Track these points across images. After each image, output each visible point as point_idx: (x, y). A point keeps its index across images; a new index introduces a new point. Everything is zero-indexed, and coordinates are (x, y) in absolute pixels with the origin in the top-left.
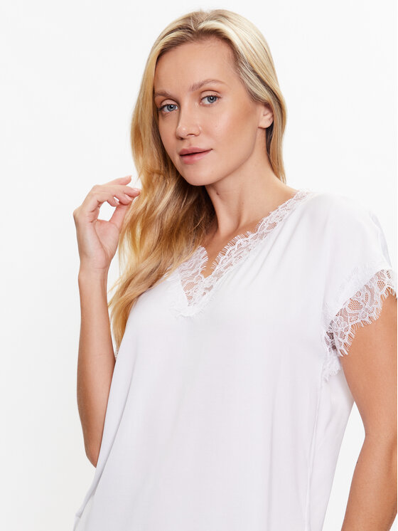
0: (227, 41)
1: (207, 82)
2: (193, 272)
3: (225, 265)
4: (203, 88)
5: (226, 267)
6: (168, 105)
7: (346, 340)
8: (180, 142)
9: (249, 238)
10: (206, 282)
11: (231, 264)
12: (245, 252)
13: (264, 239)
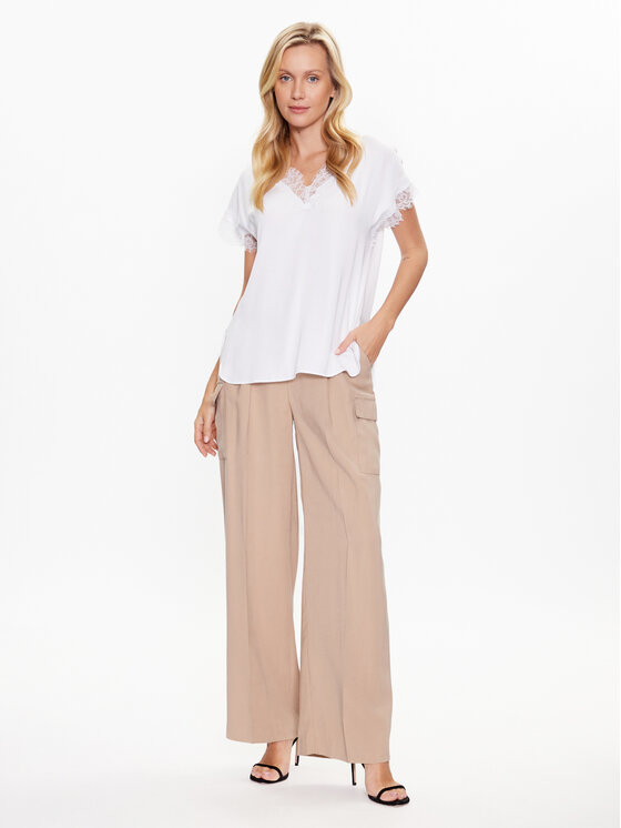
0: (326, 48)
1: (314, 70)
3: (319, 180)
4: (311, 73)
5: (321, 181)
6: (285, 77)
8: (293, 100)
10: (309, 189)
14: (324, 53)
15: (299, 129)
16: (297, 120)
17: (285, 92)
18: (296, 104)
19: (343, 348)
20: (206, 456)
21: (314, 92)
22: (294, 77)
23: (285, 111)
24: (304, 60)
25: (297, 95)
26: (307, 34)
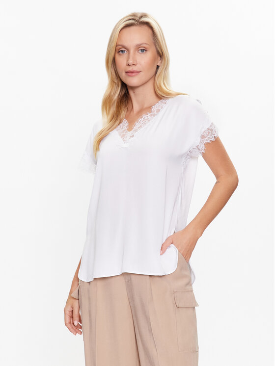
0: (151, 28)
1: (143, 44)
2: (123, 130)
3: (138, 127)
4: (141, 46)
5: (139, 128)
6: (121, 50)
7: (203, 151)
8: (128, 66)
9: (148, 115)
10: (130, 133)
11: (141, 127)
12: (147, 121)
13: (156, 116)
14: (150, 31)
15: (133, 88)
16: (132, 81)
17: (122, 60)
18: (130, 69)
19: (163, 249)
20: (76, 335)
21: (143, 61)
22: (128, 50)
23: (123, 76)
24: (136, 37)
25: (131, 62)
26: (137, 18)
